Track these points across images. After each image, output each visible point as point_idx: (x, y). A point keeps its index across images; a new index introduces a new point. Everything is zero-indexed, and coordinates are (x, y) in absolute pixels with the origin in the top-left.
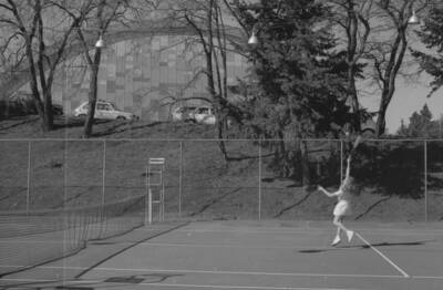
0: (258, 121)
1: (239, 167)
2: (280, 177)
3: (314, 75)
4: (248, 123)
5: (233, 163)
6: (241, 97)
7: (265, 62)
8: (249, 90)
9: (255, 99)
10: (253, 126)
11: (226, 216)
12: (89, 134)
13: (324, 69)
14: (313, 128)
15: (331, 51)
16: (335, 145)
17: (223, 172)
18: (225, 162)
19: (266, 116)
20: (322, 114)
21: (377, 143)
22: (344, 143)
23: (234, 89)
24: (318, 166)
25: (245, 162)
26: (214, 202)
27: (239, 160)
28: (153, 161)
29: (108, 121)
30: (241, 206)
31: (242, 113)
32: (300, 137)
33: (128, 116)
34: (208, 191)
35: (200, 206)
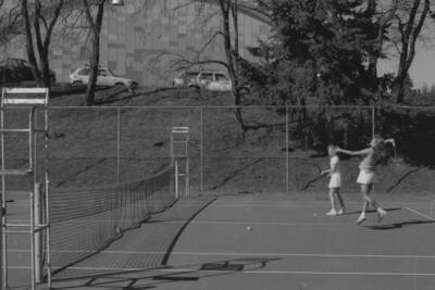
0: (283, 86)
1: (256, 136)
2: (302, 147)
3: (344, 37)
4: (274, 88)
5: (250, 132)
6: (263, 59)
7: (291, 20)
8: (271, 53)
9: (278, 62)
10: (277, 91)
11: (250, 189)
12: (91, 101)
13: (354, 30)
14: (342, 93)
15: (357, 9)
16: (365, 112)
17: (240, 141)
18: (241, 131)
19: (291, 80)
20: (352, 79)
21: (408, 110)
22: (376, 110)
23: (254, 51)
24: (345, 135)
25: (262, 131)
26: (236, 174)
27: (255, 128)
28: (175, 130)
29: (107, 87)
30: (265, 178)
31: (265, 77)
32: (330, 104)
33: (126, 81)
34: (229, 162)
35: (221, 179)
